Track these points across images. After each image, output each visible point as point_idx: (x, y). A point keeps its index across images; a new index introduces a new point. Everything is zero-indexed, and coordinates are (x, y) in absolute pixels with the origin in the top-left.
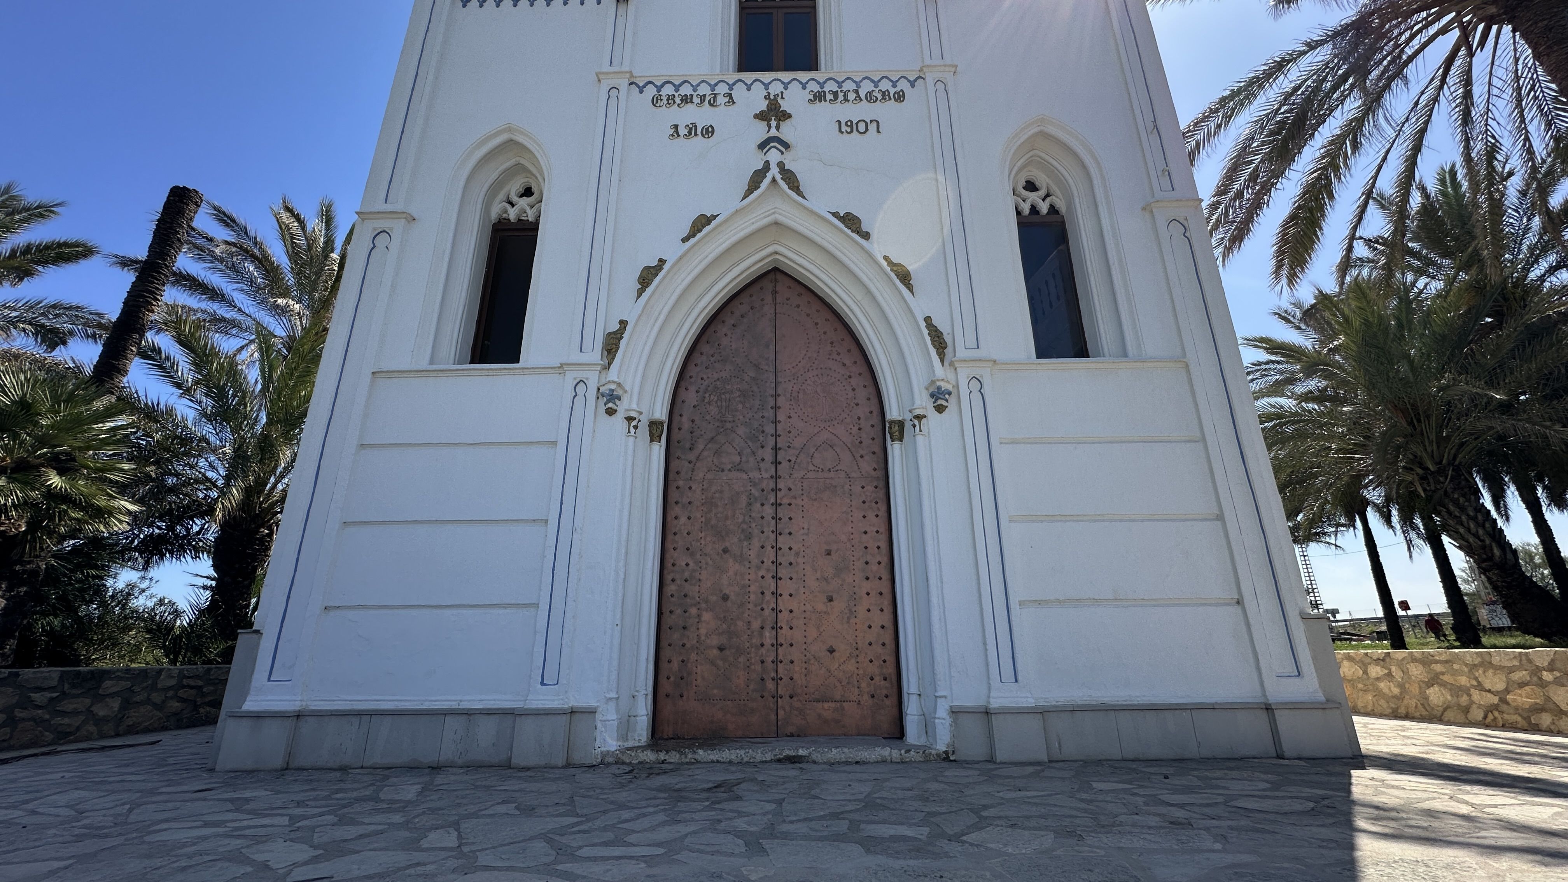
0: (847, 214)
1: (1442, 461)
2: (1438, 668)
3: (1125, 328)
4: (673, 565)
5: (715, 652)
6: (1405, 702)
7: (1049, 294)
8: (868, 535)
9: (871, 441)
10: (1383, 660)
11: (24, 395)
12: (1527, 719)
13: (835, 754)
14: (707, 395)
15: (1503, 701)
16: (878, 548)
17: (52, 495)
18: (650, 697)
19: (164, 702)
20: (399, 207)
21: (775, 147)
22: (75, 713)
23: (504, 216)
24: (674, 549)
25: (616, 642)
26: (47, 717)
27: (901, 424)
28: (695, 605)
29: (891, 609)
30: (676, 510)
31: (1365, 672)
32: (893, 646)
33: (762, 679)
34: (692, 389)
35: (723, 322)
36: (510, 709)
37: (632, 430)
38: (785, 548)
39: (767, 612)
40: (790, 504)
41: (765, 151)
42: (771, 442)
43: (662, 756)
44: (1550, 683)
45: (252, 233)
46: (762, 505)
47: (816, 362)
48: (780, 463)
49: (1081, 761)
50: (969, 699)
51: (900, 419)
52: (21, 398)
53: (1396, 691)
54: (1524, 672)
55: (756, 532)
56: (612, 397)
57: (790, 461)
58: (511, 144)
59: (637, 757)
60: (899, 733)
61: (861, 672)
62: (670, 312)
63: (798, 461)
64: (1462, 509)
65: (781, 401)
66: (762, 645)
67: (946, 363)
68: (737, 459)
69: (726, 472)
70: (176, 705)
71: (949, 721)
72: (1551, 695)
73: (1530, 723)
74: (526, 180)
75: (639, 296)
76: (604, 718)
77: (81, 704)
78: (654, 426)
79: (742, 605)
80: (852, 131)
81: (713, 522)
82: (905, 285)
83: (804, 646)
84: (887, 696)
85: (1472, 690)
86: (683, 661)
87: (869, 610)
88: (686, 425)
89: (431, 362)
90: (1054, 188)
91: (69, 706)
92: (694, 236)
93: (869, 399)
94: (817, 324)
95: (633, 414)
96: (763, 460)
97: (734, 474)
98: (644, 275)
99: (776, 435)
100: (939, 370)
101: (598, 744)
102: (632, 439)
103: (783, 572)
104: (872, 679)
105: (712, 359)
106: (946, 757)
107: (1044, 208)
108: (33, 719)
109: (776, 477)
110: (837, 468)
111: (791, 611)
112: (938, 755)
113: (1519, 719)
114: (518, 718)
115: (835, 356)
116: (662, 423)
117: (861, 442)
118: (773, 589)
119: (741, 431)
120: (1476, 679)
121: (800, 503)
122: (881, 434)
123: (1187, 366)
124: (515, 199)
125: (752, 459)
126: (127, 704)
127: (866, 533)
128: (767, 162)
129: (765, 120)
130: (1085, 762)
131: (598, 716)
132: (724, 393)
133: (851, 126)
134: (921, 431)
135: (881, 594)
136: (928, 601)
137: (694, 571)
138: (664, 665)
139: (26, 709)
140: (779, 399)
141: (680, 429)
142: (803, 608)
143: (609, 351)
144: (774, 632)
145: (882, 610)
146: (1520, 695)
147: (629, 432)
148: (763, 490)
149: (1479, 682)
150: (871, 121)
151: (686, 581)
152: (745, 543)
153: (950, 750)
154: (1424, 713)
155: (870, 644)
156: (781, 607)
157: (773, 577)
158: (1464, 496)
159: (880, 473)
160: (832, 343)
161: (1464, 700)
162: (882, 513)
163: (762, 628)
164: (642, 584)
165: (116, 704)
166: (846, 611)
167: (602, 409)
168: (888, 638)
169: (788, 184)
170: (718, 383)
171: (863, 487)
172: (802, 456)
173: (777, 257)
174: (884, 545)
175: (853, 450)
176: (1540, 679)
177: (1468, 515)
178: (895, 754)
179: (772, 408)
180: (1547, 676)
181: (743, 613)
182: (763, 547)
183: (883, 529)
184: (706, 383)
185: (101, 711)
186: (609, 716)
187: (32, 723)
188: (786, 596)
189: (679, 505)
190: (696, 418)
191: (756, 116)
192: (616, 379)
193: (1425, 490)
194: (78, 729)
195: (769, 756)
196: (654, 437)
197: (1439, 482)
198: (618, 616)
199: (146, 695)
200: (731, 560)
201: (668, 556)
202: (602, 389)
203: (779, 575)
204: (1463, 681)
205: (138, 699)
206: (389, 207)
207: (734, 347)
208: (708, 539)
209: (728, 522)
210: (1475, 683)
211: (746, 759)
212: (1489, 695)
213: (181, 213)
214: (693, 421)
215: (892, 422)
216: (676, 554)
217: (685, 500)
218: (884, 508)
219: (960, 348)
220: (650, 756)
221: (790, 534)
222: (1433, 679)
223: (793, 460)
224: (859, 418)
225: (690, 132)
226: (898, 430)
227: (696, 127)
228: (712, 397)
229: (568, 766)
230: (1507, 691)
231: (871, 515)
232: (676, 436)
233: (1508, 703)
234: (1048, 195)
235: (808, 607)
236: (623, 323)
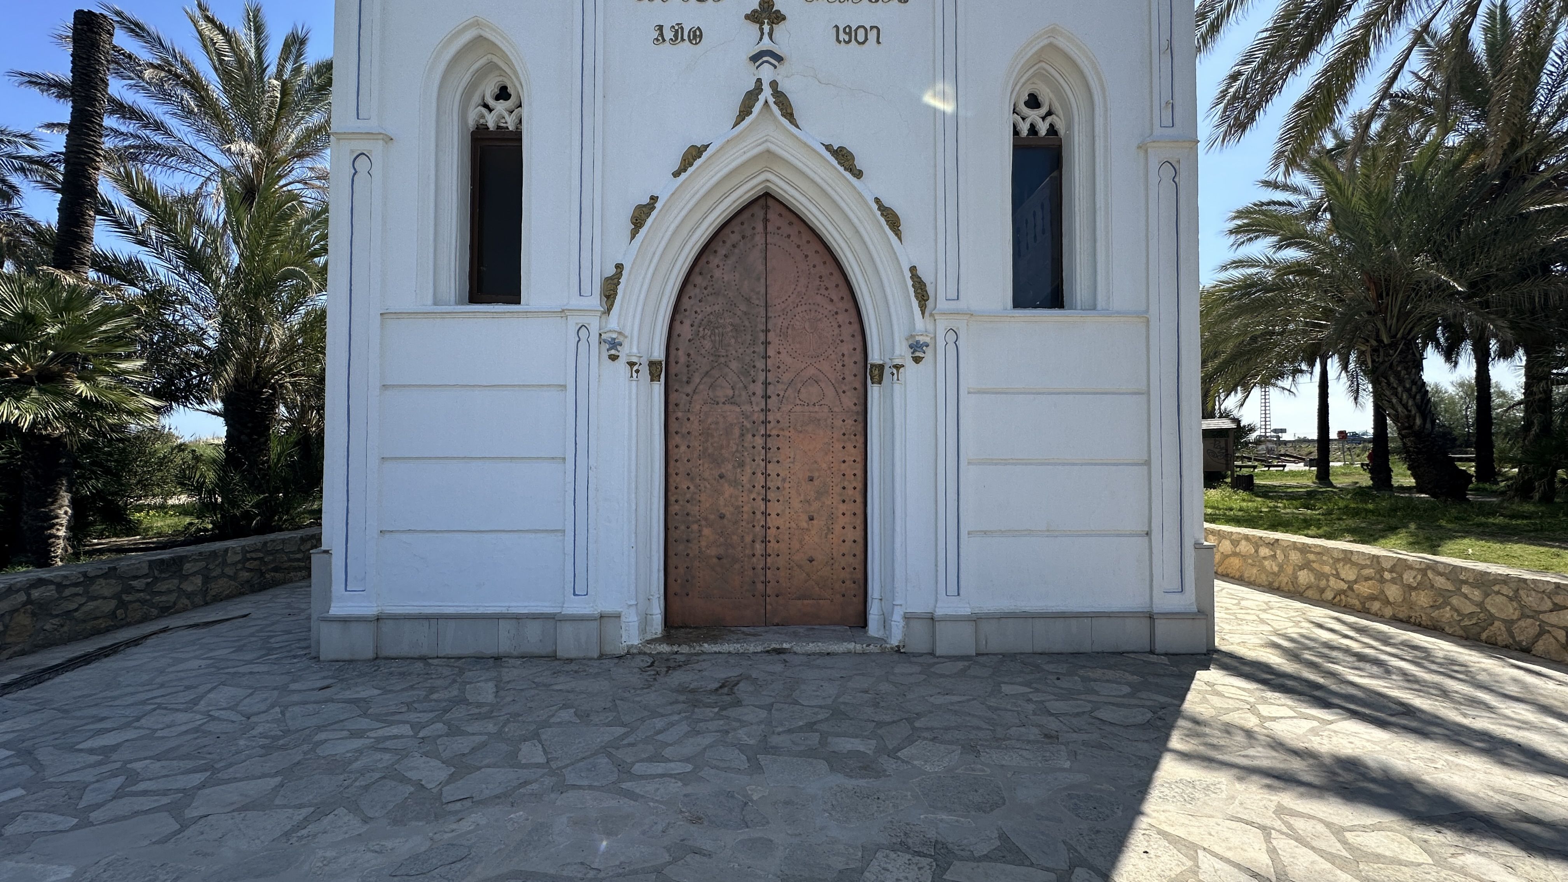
0: (841, 148)
1: (1397, 334)
2: (1311, 557)
3: (1099, 278)
4: (676, 488)
5: (715, 560)
6: (1280, 578)
7: (1035, 226)
8: (846, 464)
9: (853, 378)
10: (1272, 545)
11: (26, 308)
12: (1363, 604)
13: (811, 647)
14: (701, 329)
15: (1351, 588)
16: (855, 475)
17: (84, 402)
18: (662, 598)
19: (235, 574)
20: (372, 125)
21: (767, 62)
22: (170, 592)
23: (482, 121)
24: (677, 474)
25: (633, 561)
26: (148, 597)
27: (881, 367)
28: (696, 522)
29: (862, 526)
30: (676, 440)
31: (1256, 551)
32: (863, 557)
33: (754, 582)
34: (687, 322)
35: (715, 252)
36: (550, 614)
37: (635, 375)
38: (774, 475)
39: (758, 529)
40: (778, 436)
41: (757, 64)
42: (761, 377)
43: (675, 648)
44: (1387, 581)
45: (167, 43)
46: (754, 436)
47: (805, 298)
48: (770, 397)
49: (1001, 654)
50: (919, 605)
51: (881, 362)
52: (23, 311)
53: (1276, 569)
54: (1372, 570)
55: (748, 460)
56: (614, 344)
57: (778, 395)
58: (480, 40)
59: (655, 649)
60: (863, 623)
61: (835, 577)
62: (665, 249)
63: (786, 395)
64: (1401, 381)
65: (771, 336)
66: (754, 555)
67: (927, 314)
68: (730, 392)
69: (721, 405)
70: (246, 575)
71: (902, 623)
72: (1385, 589)
73: (1364, 607)
74: (501, 79)
75: (633, 237)
76: (627, 620)
77: (172, 584)
78: (653, 365)
79: (736, 522)
80: (850, 41)
81: (710, 451)
82: (893, 231)
83: (789, 556)
84: (855, 596)
85: (1331, 578)
86: (687, 568)
87: (844, 528)
88: (683, 359)
89: (435, 303)
90: (1057, 107)
91: (163, 587)
92: (685, 170)
93: (853, 336)
94: (807, 256)
95: (634, 360)
96: (754, 394)
97: (728, 407)
98: (636, 214)
99: (767, 370)
100: (920, 323)
101: (623, 639)
102: (634, 383)
103: (771, 495)
104: (844, 582)
105: (705, 292)
106: (898, 650)
107: (1043, 128)
108: (138, 601)
109: (766, 410)
110: (821, 403)
111: (778, 528)
112: (892, 648)
113: (1357, 603)
114: (558, 624)
115: (823, 291)
116: (660, 362)
117: (844, 379)
118: (763, 508)
119: (734, 365)
120: (1336, 570)
121: (787, 433)
122: (862, 371)
123: (1148, 321)
124: (491, 102)
125: (744, 393)
126: (207, 579)
127: (844, 462)
128: (759, 81)
129: (757, 22)
130: (1004, 655)
131: (623, 619)
132: (717, 328)
133: (850, 34)
134: (898, 380)
135: (855, 514)
136: (893, 530)
137: (695, 493)
138: (671, 570)
139: (130, 593)
140: (769, 334)
141: (677, 363)
142: (788, 525)
143: (608, 297)
144: (764, 545)
145: (855, 528)
146: (1364, 586)
147: (632, 376)
148: (754, 423)
149: (1337, 572)
150: (872, 28)
151: (688, 502)
152: (739, 470)
153: (901, 644)
154: (1292, 588)
155: (844, 555)
156: (770, 524)
157: (763, 499)
158: (1406, 369)
159: (859, 408)
160: (821, 277)
161: (1323, 583)
162: (860, 445)
163: (753, 542)
164: (651, 509)
165: (198, 581)
166: (825, 528)
167: (605, 354)
168: (859, 550)
169: (781, 110)
170: (712, 317)
171: (844, 421)
172: (790, 390)
173: (768, 184)
174: (860, 473)
175: (836, 385)
176: (1382, 576)
177: (1404, 387)
178: (859, 647)
179: (762, 343)
180: (1387, 575)
181: (737, 529)
182: (754, 473)
183: (859, 459)
184: (700, 317)
185: (188, 587)
186: (631, 619)
187: (138, 604)
188: (773, 515)
189: (679, 435)
190: (692, 352)
191: (747, 17)
192: (617, 329)
193: (1373, 361)
194: (175, 604)
195: (759, 649)
196: (654, 377)
197: (1388, 355)
198: (633, 540)
199: (220, 570)
200: (726, 485)
201: (671, 480)
202: (604, 336)
203: (768, 497)
204: (1327, 569)
205: (214, 574)
206: (362, 126)
207: (726, 279)
208: (706, 466)
209: (723, 451)
210: (1334, 572)
211: (741, 651)
212: (1342, 583)
213: (94, 46)
214: (689, 355)
215: (872, 365)
216: (678, 479)
217: (684, 431)
218: (862, 440)
219: (940, 300)
220: (665, 648)
221: (778, 462)
222: (1305, 564)
223: (782, 394)
224: (843, 355)
225: (676, 36)
226: (878, 373)
227: (682, 28)
228: (706, 331)
229: (602, 656)
230: (1356, 582)
231: (849, 446)
232: (673, 369)
233: (1353, 590)
234: (1049, 113)
235: (793, 525)
236: (619, 267)
